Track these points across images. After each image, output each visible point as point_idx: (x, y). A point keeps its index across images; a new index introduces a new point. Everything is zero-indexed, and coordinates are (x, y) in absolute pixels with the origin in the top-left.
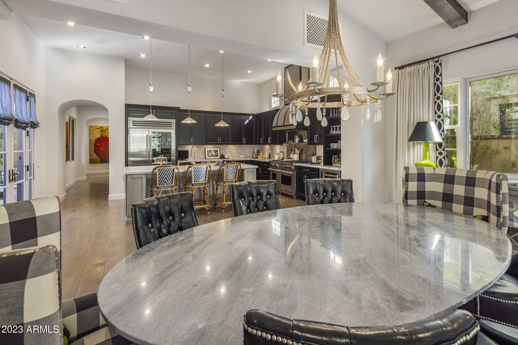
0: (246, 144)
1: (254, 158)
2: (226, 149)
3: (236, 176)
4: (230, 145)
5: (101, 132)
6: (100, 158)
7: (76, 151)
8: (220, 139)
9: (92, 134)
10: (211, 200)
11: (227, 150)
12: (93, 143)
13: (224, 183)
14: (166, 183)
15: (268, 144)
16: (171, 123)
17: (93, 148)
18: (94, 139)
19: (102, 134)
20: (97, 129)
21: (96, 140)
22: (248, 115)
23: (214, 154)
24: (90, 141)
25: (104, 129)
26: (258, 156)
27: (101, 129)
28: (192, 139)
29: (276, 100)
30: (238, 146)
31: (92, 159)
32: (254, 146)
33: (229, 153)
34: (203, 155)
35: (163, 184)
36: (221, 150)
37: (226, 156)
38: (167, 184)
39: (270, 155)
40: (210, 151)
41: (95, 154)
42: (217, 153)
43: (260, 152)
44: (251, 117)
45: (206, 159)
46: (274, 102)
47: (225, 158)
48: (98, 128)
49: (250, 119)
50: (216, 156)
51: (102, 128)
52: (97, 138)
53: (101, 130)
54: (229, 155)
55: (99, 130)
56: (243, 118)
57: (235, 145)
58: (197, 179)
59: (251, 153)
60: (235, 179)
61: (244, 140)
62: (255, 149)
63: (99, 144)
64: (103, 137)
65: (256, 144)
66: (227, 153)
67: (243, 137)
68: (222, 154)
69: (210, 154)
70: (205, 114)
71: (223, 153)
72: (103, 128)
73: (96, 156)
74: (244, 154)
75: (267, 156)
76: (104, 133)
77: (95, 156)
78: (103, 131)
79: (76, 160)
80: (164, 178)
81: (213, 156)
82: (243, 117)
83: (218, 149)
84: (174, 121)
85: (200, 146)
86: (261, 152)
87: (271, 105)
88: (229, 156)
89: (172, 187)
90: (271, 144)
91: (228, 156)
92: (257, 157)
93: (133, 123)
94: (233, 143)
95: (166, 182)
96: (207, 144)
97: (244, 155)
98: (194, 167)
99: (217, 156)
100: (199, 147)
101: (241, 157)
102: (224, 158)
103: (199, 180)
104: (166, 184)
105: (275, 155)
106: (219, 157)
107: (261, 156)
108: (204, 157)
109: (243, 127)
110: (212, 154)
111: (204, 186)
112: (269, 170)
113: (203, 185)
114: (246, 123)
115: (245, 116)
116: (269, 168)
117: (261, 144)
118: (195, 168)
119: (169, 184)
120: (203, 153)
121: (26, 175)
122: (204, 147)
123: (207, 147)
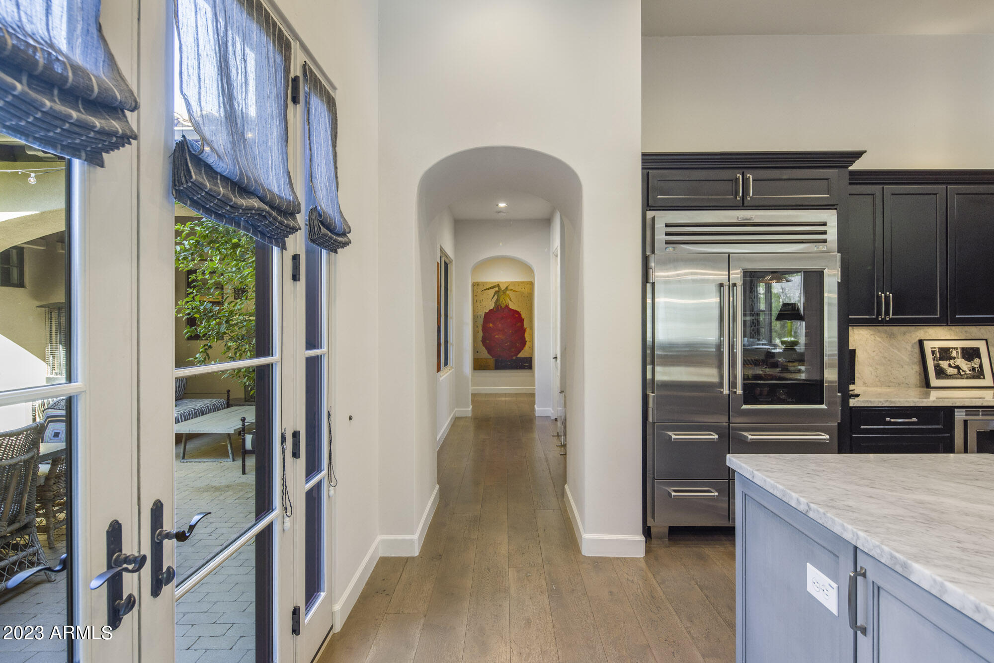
5: (496, 297)
6: (493, 357)
7: (452, 342)
9: (478, 302)
12: (481, 321)
16: (824, 225)
17: (481, 334)
18: (482, 313)
19: (497, 300)
20: (488, 289)
21: (486, 314)
24: (475, 317)
25: (503, 288)
27: (497, 289)
31: (478, 359)
41: (484, 347)
45: (930, 387)
48: (491, 288)
51: (498, 286)
52: (487, 311)
53: (497, 292)
55: (492, 292)
63: (491, 325)
64: (501, 307)
72: (501, 285)
73: (487, 352)
76: (501, 299)
77: (484, 353)
78: (501, 294)
79: (451, 365)
83: (981, 345)
84: (830, 218)
93: (667, 234)
106: (988, 380)
108: (919, 380)
120: (908, 360)
121: (284, 485)
122: (914, 336)
123: (927, 334)
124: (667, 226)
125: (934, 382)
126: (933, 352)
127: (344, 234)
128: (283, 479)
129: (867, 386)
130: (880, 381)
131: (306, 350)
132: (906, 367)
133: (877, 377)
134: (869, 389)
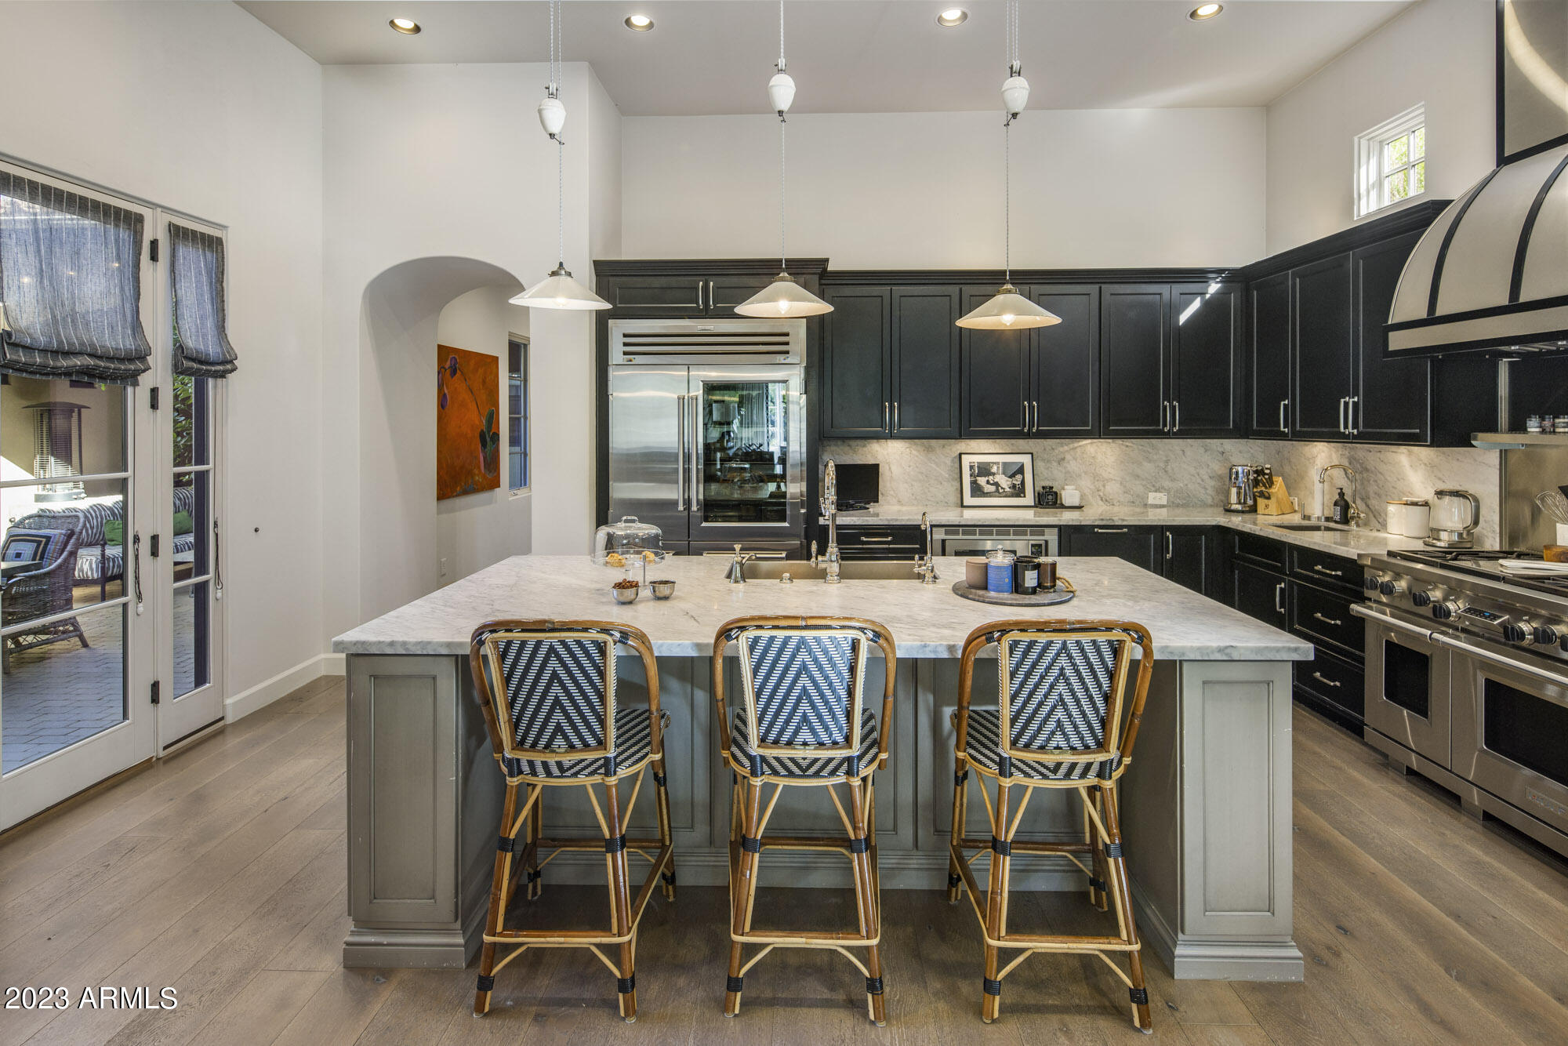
0: (1182, 434)
1: (1229, 511)
2: (1068, 457)
3: (1104, 723)
4: (1089, 441)
8: (1031, 407)
10: (920, 832)
11: (1073, 466)
13: (1002, 773)
14: (566, 737)
15: (1333, 436)
16: (787, 335)
22: (1198, 276)
23: (1005, 482)
26: (1261, 502)
28: (893, 413)
29: (1386, 170)
30: (1134, 446)
32: (1229, 445)
33: (1086, 483)
34: (951, 488)
35: (543, 742)
36: (1039, 464)
37: (1069, 496)
38: (572, 747)
39: (1343, 504)
40: (984, 470)
42: (1019, 477)
43: (1271, 483)
44: (1214, 288)
45: (962, 506)
46: (1373, 178)
47: (1063, 507)
49: (1208, 296)
50: (1012, 496)
54: (1087, 491)
56: (1166, 296)
57: (1119, 441)
58: (787, 722)
59: (1213, 483)
60: (1102, 746)
61: (1171, 410)
62: (1235, 460)
65: (1243, 432)
66: (1070, 478)
67: (1167, 398)
68: (1047, 484)
69: (982, 481)
70: (956, 288)
71: (1052, 476)
74: (1167, 484)
75: (1318, 505)
80: (548, 702)
81: (998, 491)
82: (1164, 289)
83: (1026, 460)
84: (797, 327)
85: (933, 442)
86: (1278, 481)
87: (1349, 201)
88: (1082, 497)
89: (608, 767)
90: (1362, 438)
91: (1077, 494)
92: (1253, 509)
93: (625, 344)
94: (1104, 430)
95: (559, 728)
96: (964, 432)
97: (1168, 491)
98: (756, 640)
99: (1019, 491)
100: (929, 449)
101: (1150, 501)
102: (1055, 503)
103: (796, 732)
104: (559, 741)
105: (1392, 509)
106: (1029, 499)
107: (1278, 502)
108: (953, 498)
109: (1167, 347)
110: (997, 484)
111: (841, 778)
112: (1360, 622)
113: (833, 773)
114: (1183, 318)
115: (1174, 286)
116: (1362, 599)
117: (1283, 436)
118: (762, 644)
119: (586, 745)
120: (947, 476)
121: (137, 578)
122: (954, 449)
123: (969, 447)
124: (625, 336)
125: (968, 500)
126: (971, 467)
127: (231, 362)
128: (136, 572)
129: (902, 505)
130: (916, 499)
131: (174, 467)
132: (945, 483)
133: (913, 495)
134: (904, 509)
